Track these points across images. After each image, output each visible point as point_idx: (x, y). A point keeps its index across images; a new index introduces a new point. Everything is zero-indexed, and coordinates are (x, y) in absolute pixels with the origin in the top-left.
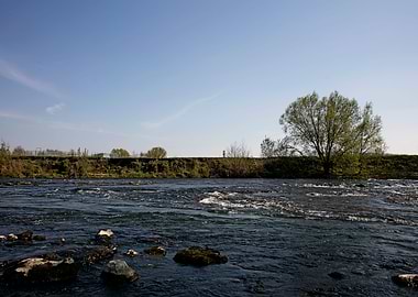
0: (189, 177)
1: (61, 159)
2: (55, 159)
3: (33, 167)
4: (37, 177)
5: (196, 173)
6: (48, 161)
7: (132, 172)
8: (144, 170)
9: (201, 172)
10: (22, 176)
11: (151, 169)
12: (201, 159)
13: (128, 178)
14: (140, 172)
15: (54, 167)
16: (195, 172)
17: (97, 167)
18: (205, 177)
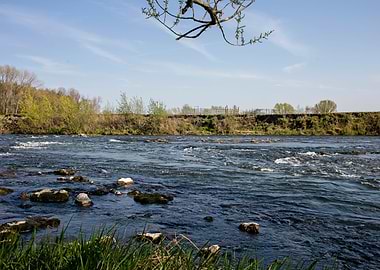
0: (341, 134)
1: (210, 117)
2: (204, 117)
3: (185, 125)
4: (188, 135)
5: (350, 130)
6: (198, 118)
7: (279, 129)
8: (292, 127)
9: (355, 128)
10: (176, 133)
11: (299, 125)
12: (356, 114)
13: (275, 135)
14: (287, 129)
15: (203, 125)
16: (349, 128)
17: (244, 124)
18: (359, 134)
